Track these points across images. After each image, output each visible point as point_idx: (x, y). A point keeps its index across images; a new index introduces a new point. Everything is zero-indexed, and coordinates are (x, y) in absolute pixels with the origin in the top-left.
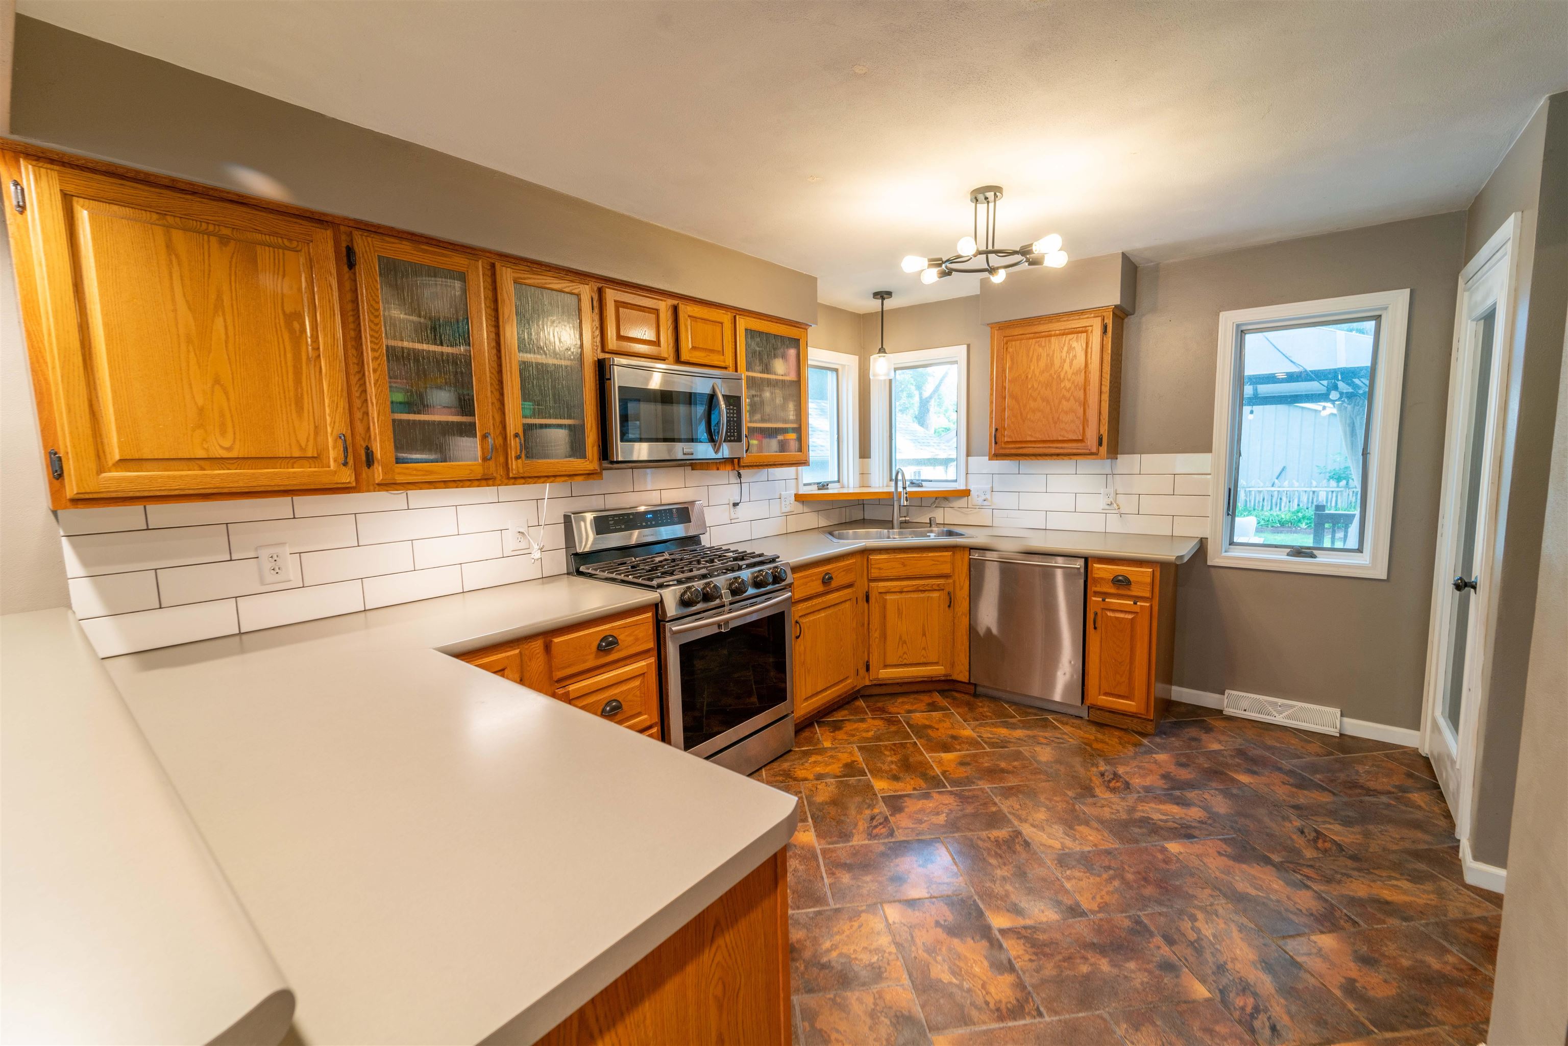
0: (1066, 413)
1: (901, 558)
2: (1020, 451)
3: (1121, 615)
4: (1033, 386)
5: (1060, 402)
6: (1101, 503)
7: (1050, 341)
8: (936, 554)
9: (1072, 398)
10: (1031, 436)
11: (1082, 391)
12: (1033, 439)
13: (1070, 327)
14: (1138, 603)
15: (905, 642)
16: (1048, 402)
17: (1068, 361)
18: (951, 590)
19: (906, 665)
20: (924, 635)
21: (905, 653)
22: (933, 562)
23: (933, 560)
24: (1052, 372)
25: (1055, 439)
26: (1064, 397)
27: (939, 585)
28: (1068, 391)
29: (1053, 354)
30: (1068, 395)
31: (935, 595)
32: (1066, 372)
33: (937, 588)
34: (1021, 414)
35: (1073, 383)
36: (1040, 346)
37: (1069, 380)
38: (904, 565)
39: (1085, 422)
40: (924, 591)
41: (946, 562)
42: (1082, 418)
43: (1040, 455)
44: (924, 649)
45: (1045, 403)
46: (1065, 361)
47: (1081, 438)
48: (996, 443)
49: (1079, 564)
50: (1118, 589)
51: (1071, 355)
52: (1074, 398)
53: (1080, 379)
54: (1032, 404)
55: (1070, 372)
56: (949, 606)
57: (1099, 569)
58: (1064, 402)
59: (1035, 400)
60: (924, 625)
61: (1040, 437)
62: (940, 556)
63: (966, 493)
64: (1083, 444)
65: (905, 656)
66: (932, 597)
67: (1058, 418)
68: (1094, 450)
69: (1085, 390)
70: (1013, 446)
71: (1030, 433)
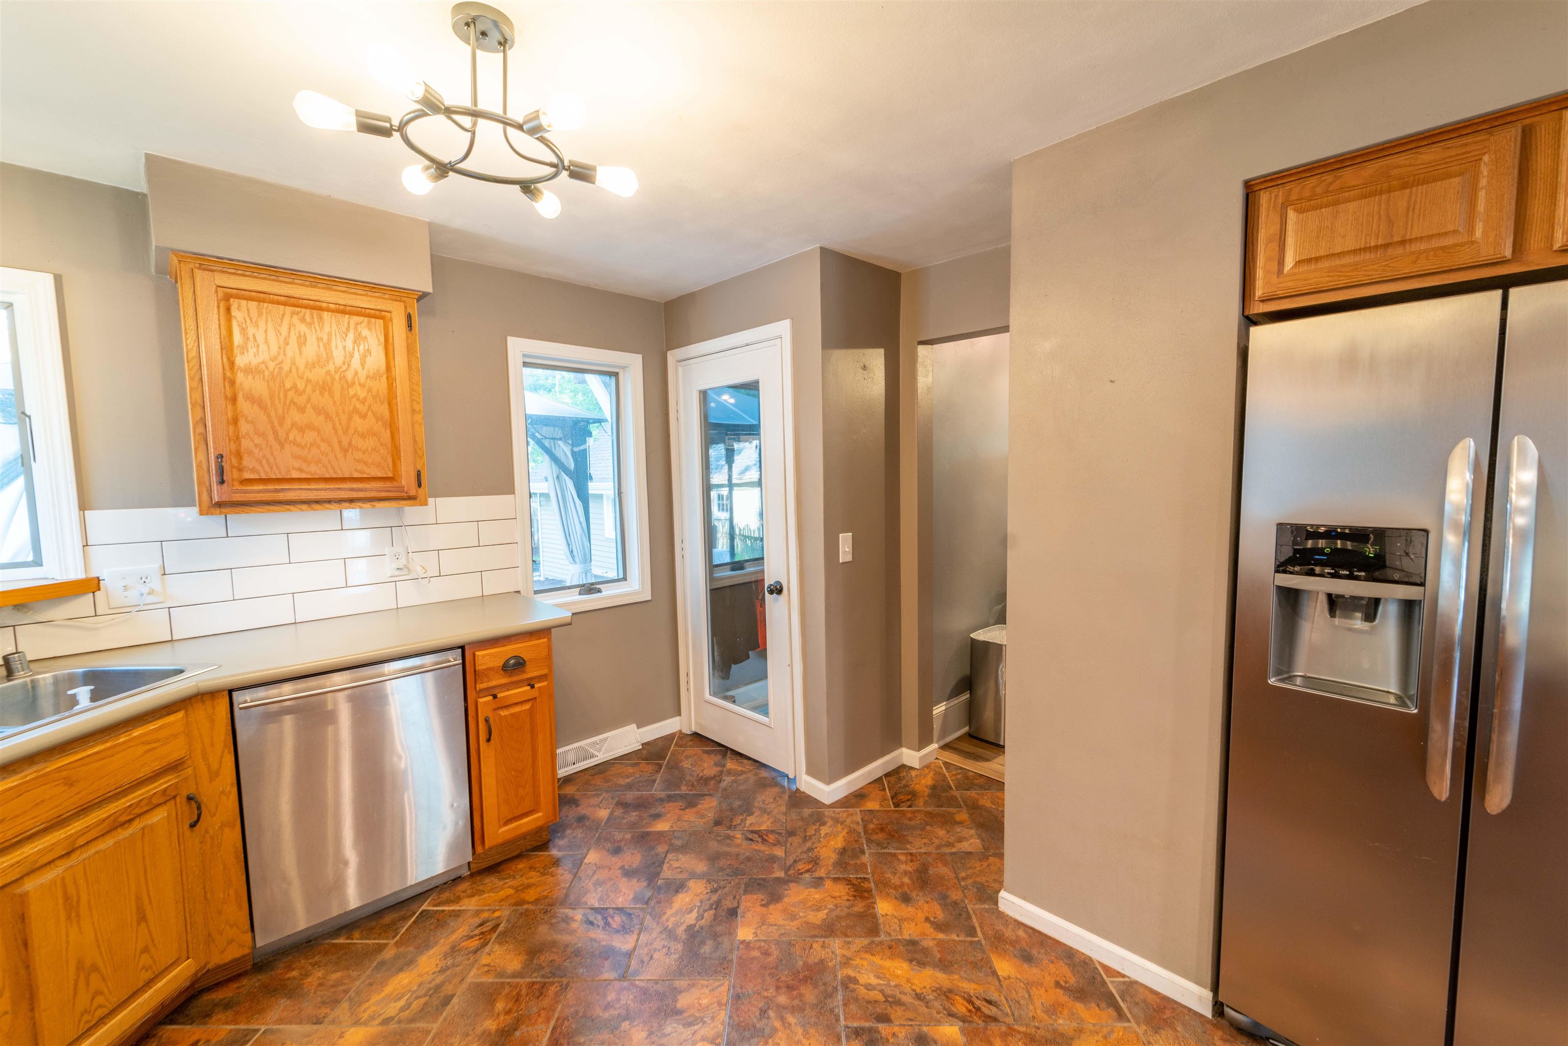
0: (363, 436)
1: (58, 770)
2: (281, 496)
3: (517, 709)
4: (295, 386)
5: (350, 419)
6: (388, 568)
7: (320, 318)
8: (152, 726)
9: (370, 413)
10: (300, 470)
11: (386, 406)
12: (304, 476)
13: (355, 304)
14: (536, 686)
15: (95, 968)
16: (328, 417)
17: (357, 356)
18: (192, 791)
19: (102, 1021)
20: (142, 918)
21: (99, 993)
22: (147, 747)
23: (144, 743)
24: (331, 367)
25: (347, 475)
26: (356, 411)
27: (165, 791)
28: (363, 402)
29: (329, 340)
30: (363, 408)
31: (158, 816)
32: (356, 373)
33: (161, 800)
34: (275, 433)
35: (370, 390)
36: (303, 320)
37: (362, 386)
38: (69, 783)
39: (396, 452)
40: (130, 821)
41: (175, 736)
42: (389, 444)
43: (317, 502)
44: (146, 950)
45: (322, 418)
46: (352, 356)
47: (390, 475)
48: (222, 482)
49: (454, 658)
50: (510, 676)
51: (362, 347)
52: (374, 414)
53: (381, 386)
54: (295, 416)
55: (362, 374)
56: (193, 826)
57: (486, 658)
58: (357, 419)
59: (302, 410)
60: (139, 898)
61: (317, 470)
62: (161, 727)
63: (91, 585)
64: (395, 484)
65: (100, 1000)
66: (152, 827)
67: (350, 444)
68: (412, 492)
69: (390, 404)
70: (261, 487)
71: (297, 465)
